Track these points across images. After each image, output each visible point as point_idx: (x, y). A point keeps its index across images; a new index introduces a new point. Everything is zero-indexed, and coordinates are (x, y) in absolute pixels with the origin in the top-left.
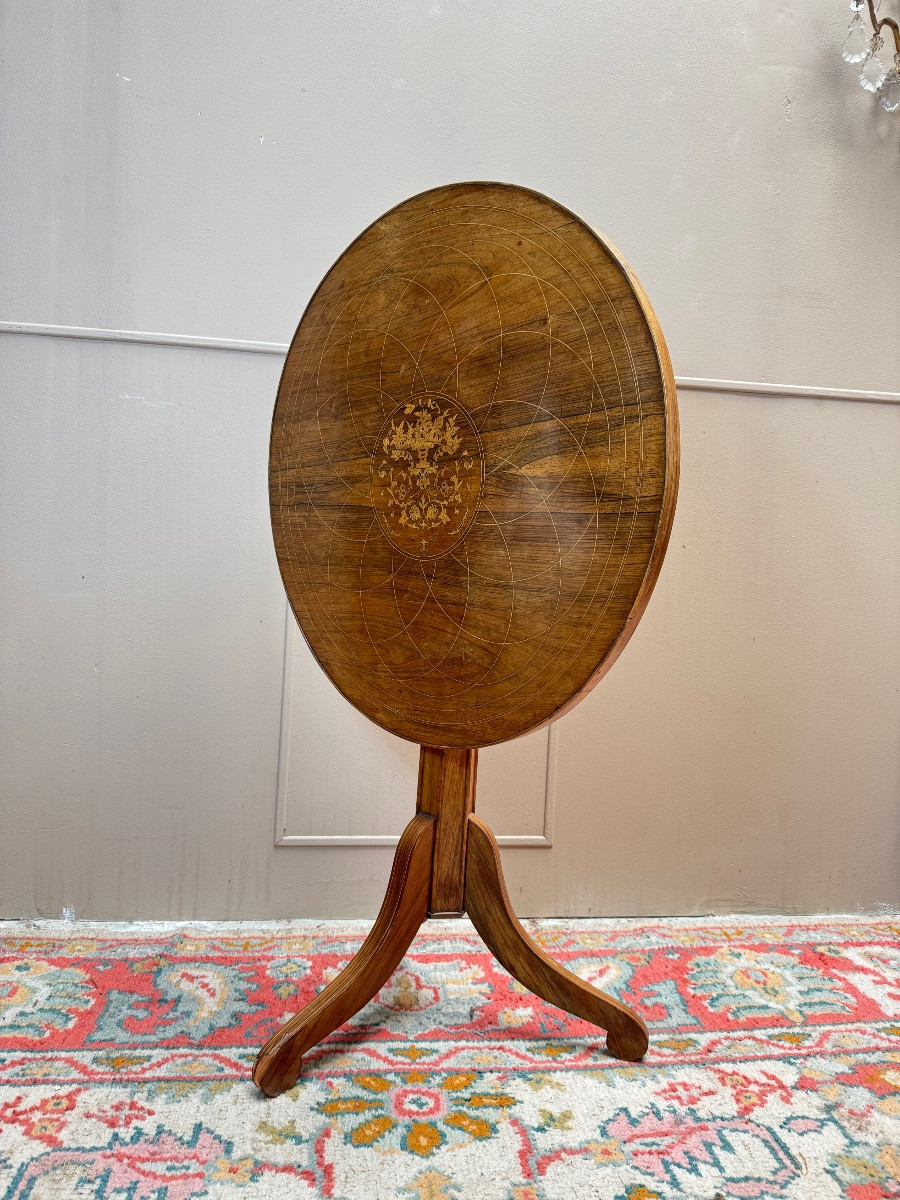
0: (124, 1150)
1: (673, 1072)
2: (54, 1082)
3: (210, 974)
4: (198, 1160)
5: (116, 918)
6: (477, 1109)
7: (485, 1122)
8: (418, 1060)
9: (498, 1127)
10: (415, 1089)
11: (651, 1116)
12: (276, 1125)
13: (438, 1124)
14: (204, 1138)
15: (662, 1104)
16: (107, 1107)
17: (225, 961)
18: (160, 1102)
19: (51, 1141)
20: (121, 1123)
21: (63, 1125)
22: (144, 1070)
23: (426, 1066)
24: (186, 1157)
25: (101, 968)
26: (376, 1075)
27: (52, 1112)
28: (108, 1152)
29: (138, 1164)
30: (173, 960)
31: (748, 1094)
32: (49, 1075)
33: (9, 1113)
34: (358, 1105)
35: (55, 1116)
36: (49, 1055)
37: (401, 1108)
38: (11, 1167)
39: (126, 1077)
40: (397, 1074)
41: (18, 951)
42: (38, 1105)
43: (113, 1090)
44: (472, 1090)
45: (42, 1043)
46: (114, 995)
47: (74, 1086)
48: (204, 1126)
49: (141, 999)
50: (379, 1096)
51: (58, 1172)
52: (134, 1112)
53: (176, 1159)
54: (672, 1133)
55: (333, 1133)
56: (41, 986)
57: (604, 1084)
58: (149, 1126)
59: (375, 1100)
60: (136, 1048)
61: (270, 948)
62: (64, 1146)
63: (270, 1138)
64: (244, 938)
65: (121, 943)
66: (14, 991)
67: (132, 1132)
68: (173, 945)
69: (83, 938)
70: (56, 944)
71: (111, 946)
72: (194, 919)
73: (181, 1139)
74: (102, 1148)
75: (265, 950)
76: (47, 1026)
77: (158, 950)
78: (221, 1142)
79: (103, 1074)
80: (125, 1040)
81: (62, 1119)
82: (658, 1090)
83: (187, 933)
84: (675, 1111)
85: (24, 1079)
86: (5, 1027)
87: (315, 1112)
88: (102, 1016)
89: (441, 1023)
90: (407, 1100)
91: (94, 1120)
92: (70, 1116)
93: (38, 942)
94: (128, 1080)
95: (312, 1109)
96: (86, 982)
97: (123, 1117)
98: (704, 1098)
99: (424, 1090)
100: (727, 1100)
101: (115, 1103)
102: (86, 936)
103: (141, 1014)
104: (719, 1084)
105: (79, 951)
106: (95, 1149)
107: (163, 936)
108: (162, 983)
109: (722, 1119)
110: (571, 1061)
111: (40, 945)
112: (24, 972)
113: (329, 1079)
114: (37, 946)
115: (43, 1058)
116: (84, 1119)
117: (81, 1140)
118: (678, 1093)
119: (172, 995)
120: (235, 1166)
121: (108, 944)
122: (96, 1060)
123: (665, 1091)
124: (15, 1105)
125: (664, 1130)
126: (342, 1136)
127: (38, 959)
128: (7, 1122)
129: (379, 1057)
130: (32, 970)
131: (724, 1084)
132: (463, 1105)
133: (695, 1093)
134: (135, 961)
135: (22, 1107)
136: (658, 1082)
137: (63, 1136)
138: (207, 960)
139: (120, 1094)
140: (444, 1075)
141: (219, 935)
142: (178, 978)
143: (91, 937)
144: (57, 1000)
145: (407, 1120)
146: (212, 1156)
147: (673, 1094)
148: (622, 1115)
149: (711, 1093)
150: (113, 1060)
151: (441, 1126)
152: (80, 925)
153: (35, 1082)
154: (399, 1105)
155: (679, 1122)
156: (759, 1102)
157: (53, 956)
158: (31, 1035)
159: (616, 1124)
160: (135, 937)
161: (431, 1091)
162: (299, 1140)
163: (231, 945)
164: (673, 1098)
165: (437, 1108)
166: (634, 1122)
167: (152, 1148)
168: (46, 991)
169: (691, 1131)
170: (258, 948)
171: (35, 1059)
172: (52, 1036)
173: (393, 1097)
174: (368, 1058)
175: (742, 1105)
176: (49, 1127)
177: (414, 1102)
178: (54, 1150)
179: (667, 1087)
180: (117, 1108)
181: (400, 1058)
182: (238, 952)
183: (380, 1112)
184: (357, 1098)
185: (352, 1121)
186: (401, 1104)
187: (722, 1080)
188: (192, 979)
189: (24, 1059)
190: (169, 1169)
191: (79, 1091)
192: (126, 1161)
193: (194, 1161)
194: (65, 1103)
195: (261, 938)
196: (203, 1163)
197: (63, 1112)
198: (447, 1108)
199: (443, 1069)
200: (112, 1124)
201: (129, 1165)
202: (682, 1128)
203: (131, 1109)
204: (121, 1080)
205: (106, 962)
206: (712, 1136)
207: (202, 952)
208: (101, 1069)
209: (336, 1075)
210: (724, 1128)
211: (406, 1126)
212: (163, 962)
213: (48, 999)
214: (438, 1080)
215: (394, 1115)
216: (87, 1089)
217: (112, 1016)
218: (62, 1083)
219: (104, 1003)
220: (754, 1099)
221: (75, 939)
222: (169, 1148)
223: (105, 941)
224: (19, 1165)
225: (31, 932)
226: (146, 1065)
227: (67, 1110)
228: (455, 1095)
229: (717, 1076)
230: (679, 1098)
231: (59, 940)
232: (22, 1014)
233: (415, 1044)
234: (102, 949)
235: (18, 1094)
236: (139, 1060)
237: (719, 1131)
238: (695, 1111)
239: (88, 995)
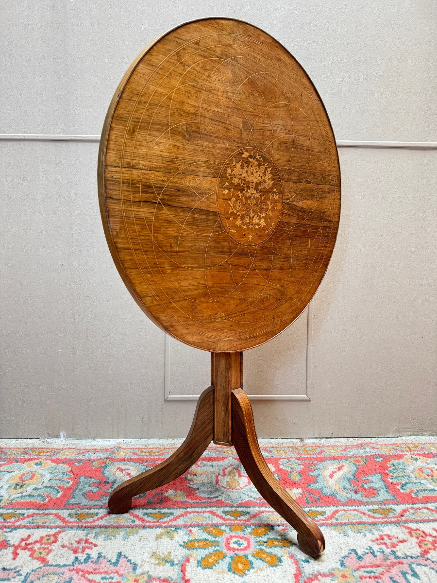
0: (80, 567)
1: (382, 528)
2: (48, 527)
3: (131, 468)
4: (118, 574)
5: (86, 437)
6: (270, 548)
7: (275, 555)
8: (238, 518)
9: (282, 559)
10: (236, 535)
11: (370, 554)
12: (161, 554)
13: (249, 556)
14: (122, 561)
15: (376, 548)
16: (73, 542)
17: (139, 461)
18: (101, 539)
19: (43, 560)
20: (80, 551)
21: (50, 551)
22: (94, 521)
23: (243, 522)
24: (112, 572)
25: (77, 464)
26: (216, 526)
27: (46, 544)
28: (72, 568)
29: (87, 575)
30: (114, 460)
31: (426, 543)
32: (45, 523)
33: (23, 544)
34: (206, 544)
35: (46, 546)
36: (47, 512)
37: (229, 546)
38: (21, 575)
39: (84, 525)
40: (227, 526)
41: (37, 455)
42: (38, 540)
43: (77, 532)
44: (268, 537)
45: (44, 505)
46: (82, 479)
47: (58, 529)
48: (123, 554)
49: (95, 481)
50: (217, 539)
51: (45, 578)
52: (87, 545)
53: (106, 572)
54: (383, 565)
55: (191, 560)
56: (46, 474)
57: (342, 535)
58: (94, 553)
59: (214, 541)
60: (91, 508)
61: (163, 454)
62: (49, 563)
63: (157, 562)
64: (150, 448)
65: (88, 451)
66: (33, 476)
67: (85, 556)
68: (114, 452)
69: (69, 448)
70: (56, 451)
71: (83, 453)
72: (125, 438)
73: (110, 561)
74: (69, 565)
75: (160, 455)
76: (47, 496)
77: (106, 455)
78: (131, 563)
79: (73, 522)
80: (86, 504)
81: (50, 548)
82: (374, 539)
83: (120, 446)
84: (383, 552)
85: (33, 525)
86: (26, 496)
87: (182, 547)
88: (75, 490)
89: (251, 497)
90: (232, 541)
91: (66, 549)
92: (55, 547)
93: (47, 450)
94: (85, 527)
95: (181, 545)
96: (69, 472)
97: (81, 548)
98: (400, 544)
99: (241, 536)
100: (414, 546)
101: (77, 539)
102: (71, 447)
103: (95, 489)
104: (409, 536)
105: (67, 455)
106: (65, 565)
107: (109, 448)
108: (107, 472)
109: (411, 557)
110: (323, 520)
111: (48, 452)
112: (39, 466)
113: (191, 528)
114: (46, 452)
115: (43, 513)
116: (61, 548)
117: (58, 561)
118: (385, 541)
119: (111, 479)
120: (138, 578)
121: (81, 452)
122: (70, 515)
123: (377, 539)
124: (27, 539)
125: (378, 563)
126: (196, 562)
127: (46, 459)
128: (22, 549)
129: (218, 516)
130: (43, 465)
131: (412, 536)
132: (263, 545)
133: (395, 541)
134: (94, 460)
135: (30, 541)
136: (373, 534)
137: (50, 558)
138: (131, 460)
139: (81, 534)
140: (253, 527)
141: (138, 446)
142: (115, 470)
143: (73, 447)
144: (54, 482)
145: (231, 553)
146: (126, 572)
147: (382, 541)
148: (353, 553)
149: (404, 541)
150: (79, 515)
151: (250, 558)
152: (69, 441)
153: (38, 527)
154: (227, 544)
155: (386, 559)
156: (433, 547)
157: (54, 458)
158: (39, 500)
159: (349, 559)
160: (95, 448)
161: (246, 536)
162: (173, 564)
163: (144, 452)
164: (382, 544)
165: (248, 547)
166: (360, 558)
167: (94, 566)
168: (48, 476)
169: (393, 565)
170: (157, 454)
171: (39, 514)
172: (49, 501)
173: (224, 540)
174: (211, 516)
175: (423, 550)
176: (43, 553)
177: (236, 543)
178: (44, 566)
179: (379, 537)
180: (78, 542)
181: (229, 517)
182: (147, 456)
183: (217, 548)
184: (205, 540)
185: (201, 553)
186: (229, 544)
187: (410, 533)
188: (122, 470)
189: (34, 514)
190: (102, 579)
191: (60, 532)
192: (81, 573)
193: (116, 574)
194: (52, 539)
195: (158, 448)
196: (121, 575)
197: (50, 544)
198: (254, 547)
199: (252, 524)
200: (75, 552)
201: (82, 576)
202: (388, 562)
203: (85, 543)
204: (82, 526)
205: (79, 461)
206: (405, 568)
207: (128, 456)
208: (72, 520)
209: (194, 526)
210: (413, 563)
211: (231, 557)
212: (108, 461)
213: (49, 481)
214: (249, 530)
215: (225, 551)
216: (64, 531)
217: (81, 490)
218: (51, 528)
219: (77, 483)
220: (430, 546)
221: (65, 449)
222: (104, 566)
223: (80, 450)
224: (25, 574)
225: (45, 445)
226: (95, 518)
227: (53, 543)
228: (258, 539)
229: (407, 531)
230: (385, 544)
231: (57, 449)
232: (36, 489)
233: (237, 509)
234: (78, 454)
235: (29, 534)
236: (92, 515)
237: (410, 565)
238: (395, 552)
239: (69, 479)
